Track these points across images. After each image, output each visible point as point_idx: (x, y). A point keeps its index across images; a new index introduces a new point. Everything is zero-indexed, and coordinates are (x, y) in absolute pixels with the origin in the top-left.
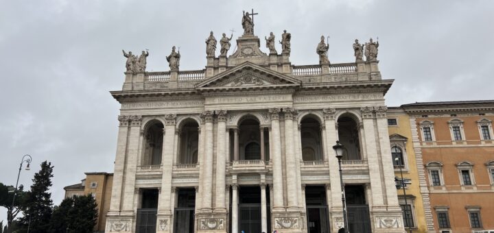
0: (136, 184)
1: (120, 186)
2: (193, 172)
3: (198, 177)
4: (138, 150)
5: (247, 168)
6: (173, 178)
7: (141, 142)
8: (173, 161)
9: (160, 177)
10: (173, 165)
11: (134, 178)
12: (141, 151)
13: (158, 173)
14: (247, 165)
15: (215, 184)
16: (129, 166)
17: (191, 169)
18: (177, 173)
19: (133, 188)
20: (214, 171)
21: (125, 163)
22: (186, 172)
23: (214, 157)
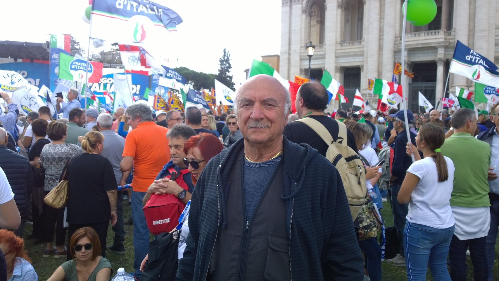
0: (301, 65)
1: (286, 68)
2: (357, 50)
3: (362, 55)
4: (301, 30)
5: (420, 42)
6: (336, 57)
7: (303, 21)
8: (336, 39)
9: (323, 57)
10: (336, 43)
11: (298, 58)
12: (303, 30)
13: (322, 53)
14: (421, 38)
15: (382, 62)
16: (293, 47)
17: (355, 47)
18: (340, 51)
19: (298, 69)
20: (381, 48)
21: (290, 44)
22: (350, 50)
23: (381, 30)
